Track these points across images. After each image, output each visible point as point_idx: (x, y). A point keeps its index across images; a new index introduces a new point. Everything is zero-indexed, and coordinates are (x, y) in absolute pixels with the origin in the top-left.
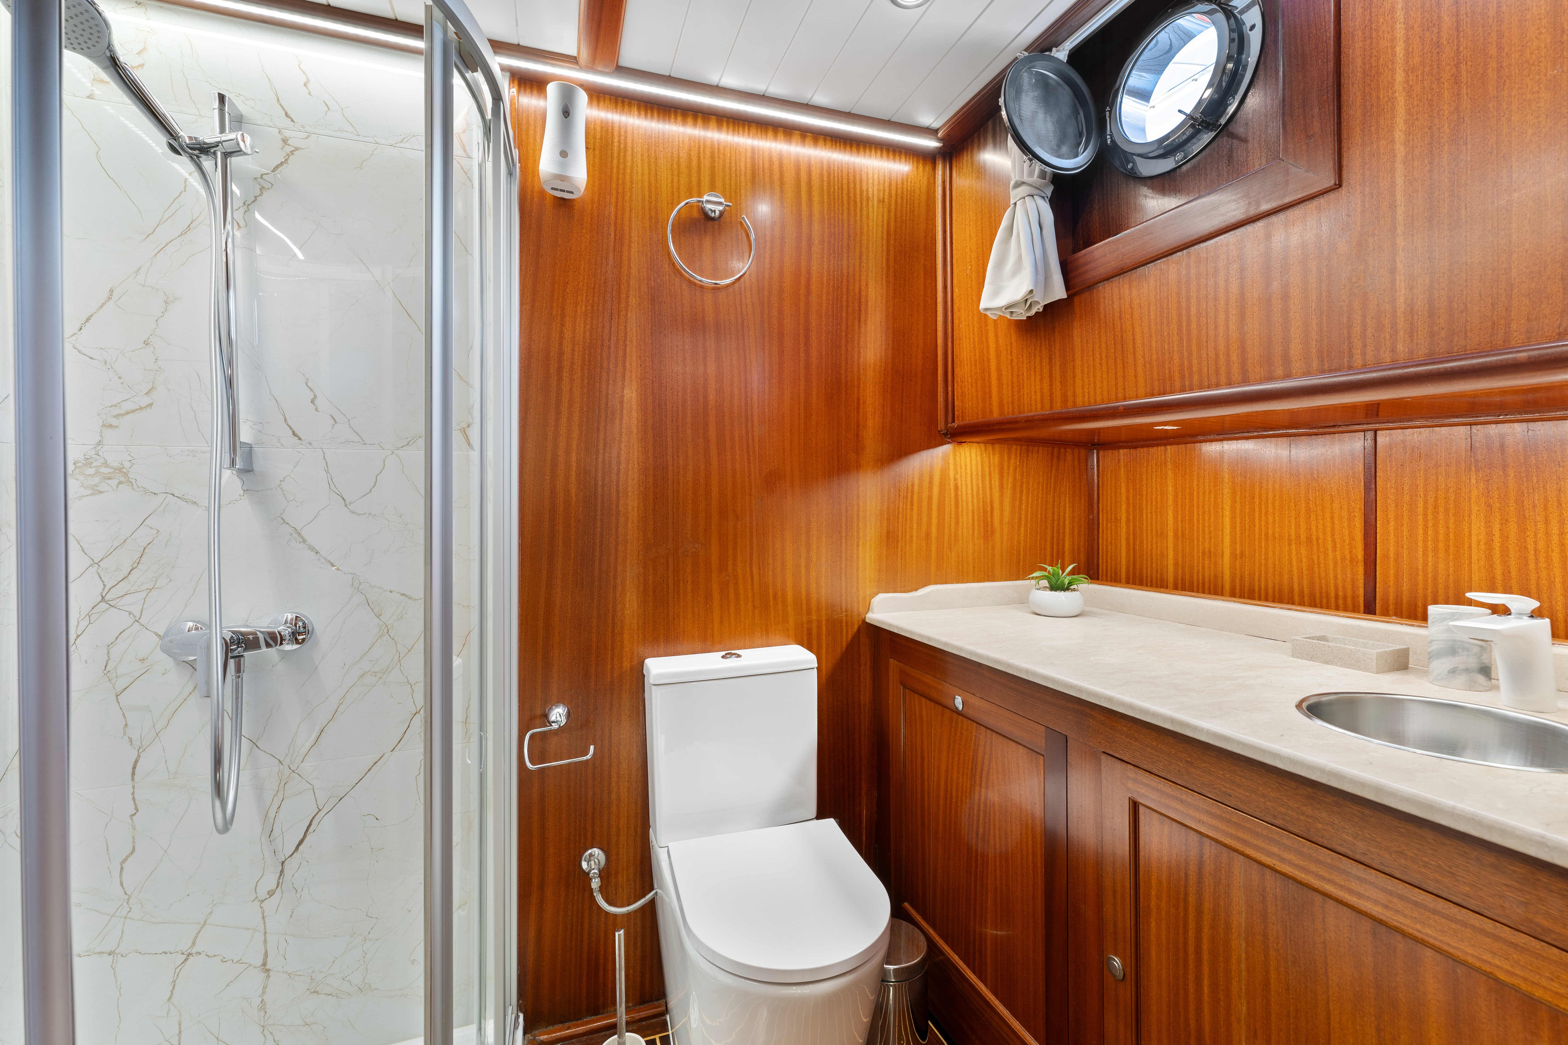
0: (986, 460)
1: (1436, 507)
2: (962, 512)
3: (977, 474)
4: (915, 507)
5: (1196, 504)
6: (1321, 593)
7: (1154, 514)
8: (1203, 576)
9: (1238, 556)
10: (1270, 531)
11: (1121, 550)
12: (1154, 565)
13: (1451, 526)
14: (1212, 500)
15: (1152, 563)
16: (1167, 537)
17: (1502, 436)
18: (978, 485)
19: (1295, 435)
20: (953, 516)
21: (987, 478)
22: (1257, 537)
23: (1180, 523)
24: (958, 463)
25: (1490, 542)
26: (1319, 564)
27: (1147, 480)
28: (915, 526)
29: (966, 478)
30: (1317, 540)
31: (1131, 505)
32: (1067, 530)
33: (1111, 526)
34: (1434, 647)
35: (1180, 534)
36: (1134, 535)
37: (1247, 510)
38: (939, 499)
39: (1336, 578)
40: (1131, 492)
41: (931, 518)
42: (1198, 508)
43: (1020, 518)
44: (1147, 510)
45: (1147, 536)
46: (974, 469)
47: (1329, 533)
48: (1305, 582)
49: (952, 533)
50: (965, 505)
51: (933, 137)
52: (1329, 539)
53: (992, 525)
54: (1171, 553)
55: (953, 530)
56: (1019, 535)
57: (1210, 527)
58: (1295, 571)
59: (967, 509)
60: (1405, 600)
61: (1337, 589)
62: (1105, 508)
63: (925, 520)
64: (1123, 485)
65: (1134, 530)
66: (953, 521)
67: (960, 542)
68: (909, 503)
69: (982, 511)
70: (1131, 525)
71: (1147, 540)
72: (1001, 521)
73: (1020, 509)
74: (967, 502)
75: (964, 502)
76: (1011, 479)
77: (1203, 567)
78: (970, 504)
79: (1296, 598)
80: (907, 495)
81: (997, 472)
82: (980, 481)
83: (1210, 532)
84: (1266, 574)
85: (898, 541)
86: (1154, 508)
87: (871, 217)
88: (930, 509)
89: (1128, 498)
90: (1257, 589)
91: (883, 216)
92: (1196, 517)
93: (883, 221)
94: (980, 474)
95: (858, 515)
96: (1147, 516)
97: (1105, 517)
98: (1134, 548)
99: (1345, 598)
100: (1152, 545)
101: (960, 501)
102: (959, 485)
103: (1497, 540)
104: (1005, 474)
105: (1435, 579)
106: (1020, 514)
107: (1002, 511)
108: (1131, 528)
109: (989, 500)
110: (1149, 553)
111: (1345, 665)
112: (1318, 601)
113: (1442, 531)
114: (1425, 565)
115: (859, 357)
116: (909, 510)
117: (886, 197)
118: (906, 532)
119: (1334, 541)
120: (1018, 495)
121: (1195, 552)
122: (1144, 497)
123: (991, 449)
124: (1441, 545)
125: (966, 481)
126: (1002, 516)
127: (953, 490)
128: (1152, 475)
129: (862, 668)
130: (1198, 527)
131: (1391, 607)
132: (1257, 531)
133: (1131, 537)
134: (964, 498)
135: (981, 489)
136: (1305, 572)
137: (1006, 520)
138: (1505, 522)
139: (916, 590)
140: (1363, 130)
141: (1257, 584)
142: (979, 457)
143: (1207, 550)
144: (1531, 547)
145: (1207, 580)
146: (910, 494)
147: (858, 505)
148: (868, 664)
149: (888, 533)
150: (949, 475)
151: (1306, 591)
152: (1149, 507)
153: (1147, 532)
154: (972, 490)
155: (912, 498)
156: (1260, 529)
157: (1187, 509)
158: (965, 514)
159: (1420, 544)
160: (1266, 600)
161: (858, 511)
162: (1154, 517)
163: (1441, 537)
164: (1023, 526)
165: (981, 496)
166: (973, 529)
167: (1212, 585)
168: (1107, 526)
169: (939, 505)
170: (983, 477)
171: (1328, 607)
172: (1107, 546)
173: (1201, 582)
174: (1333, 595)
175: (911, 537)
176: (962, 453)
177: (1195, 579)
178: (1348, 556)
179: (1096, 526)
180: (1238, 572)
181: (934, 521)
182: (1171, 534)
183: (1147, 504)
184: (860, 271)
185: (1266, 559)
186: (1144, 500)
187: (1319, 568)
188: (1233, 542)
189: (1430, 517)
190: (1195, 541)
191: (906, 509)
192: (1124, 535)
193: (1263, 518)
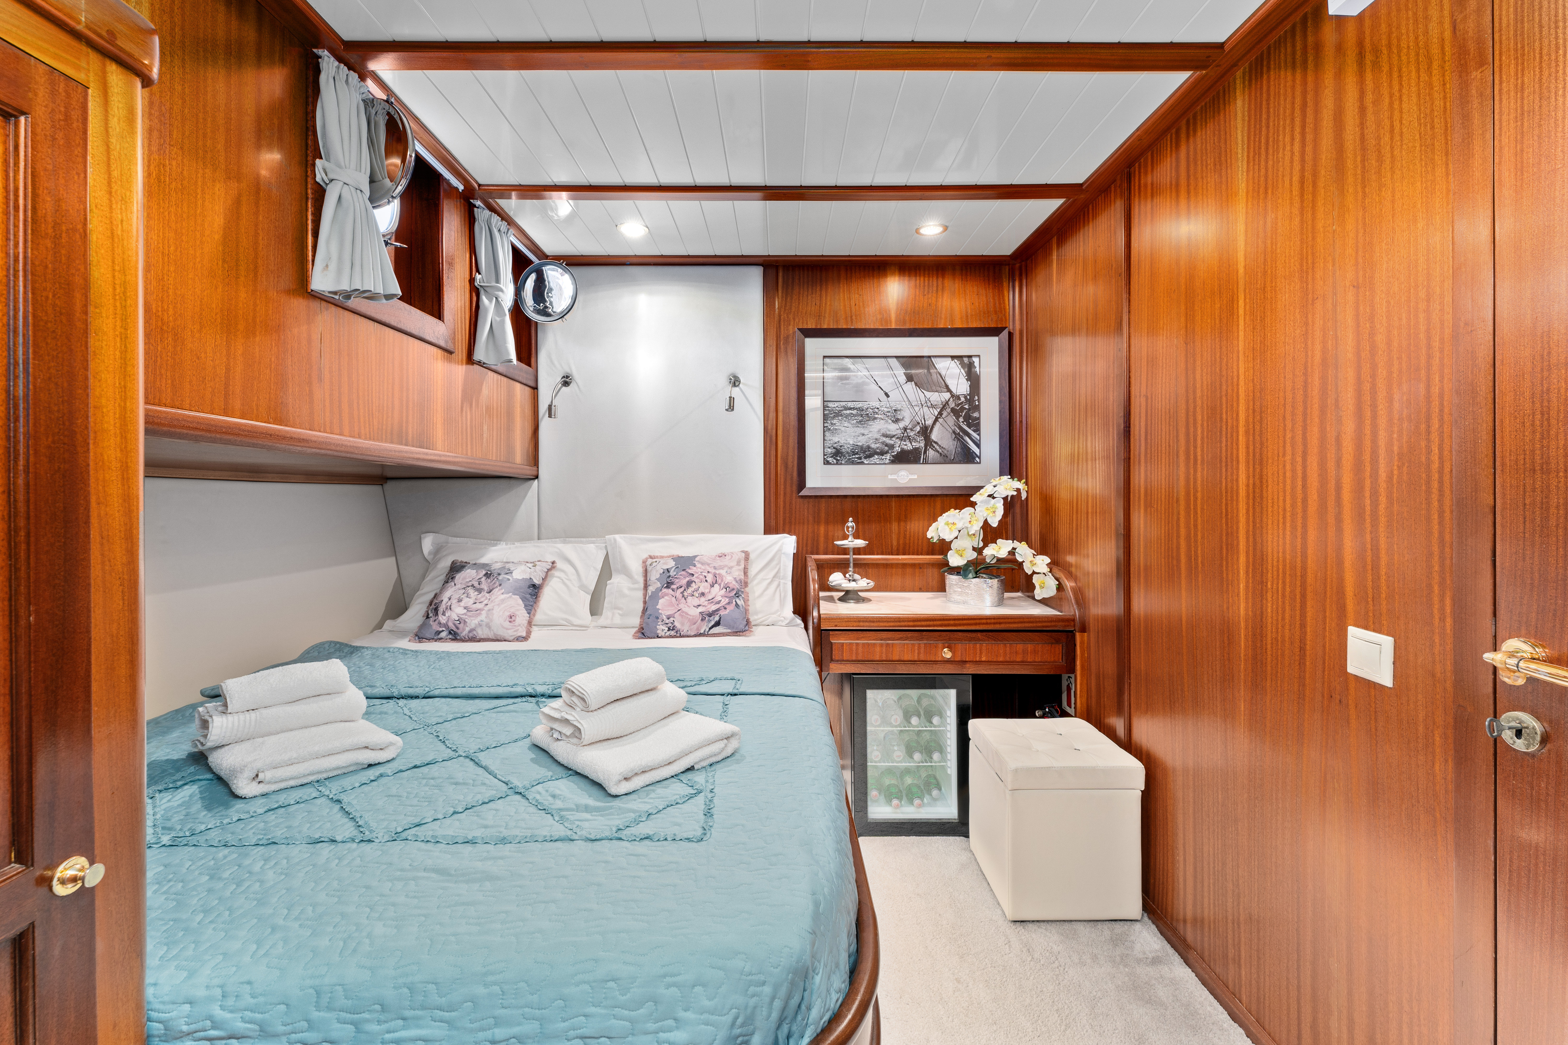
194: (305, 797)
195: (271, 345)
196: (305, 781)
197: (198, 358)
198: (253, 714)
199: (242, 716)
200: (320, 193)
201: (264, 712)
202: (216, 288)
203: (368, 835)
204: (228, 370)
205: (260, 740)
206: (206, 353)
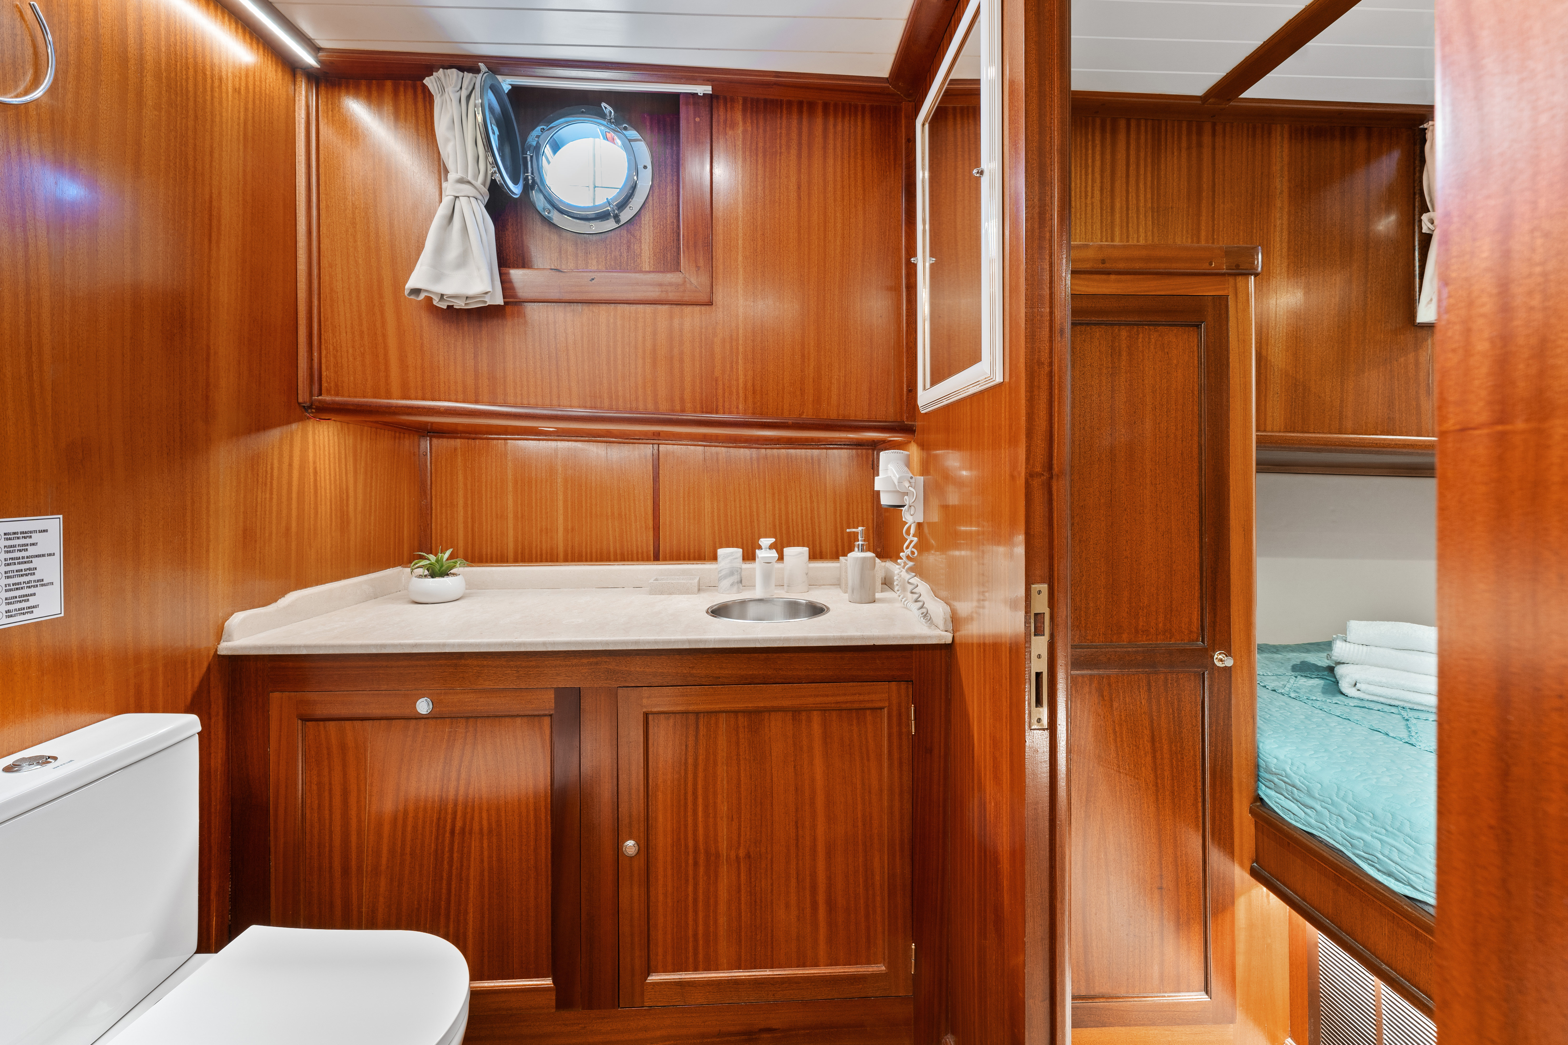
0: (342, 441)
1: (689, 493)
2: (321, 500)
3: (334, 457)
4: (275, 496)
5: (534, 491)
6: (628, 551)
7: (493, 499)
8: (541, 549)
9: (570, 531)
10: (594, 511)
11: (457, 533)
12: (494, 544)
13: (696, 504)
14: (548, 487)
15: (492, 542)
16: (507, 519)
17: (717, 454)
18: (335, 469)
19: (610, 442)
20: (312, 506)
21: (343, 460)
22: (584, 515)
23: (519, 506)
24: (317, 443)
25: (713, 512)
26: (626, 532)
27: (486, 468)
28: (274, 521)
29: (324, 461)
30: (625, 515)
31: (470, 491)
32: (406, 517)
33: (446, 511)
34: (723, 573)
35: (520, 516)
36: (472, 518)
37: (576, 495)
38: (299, 485)
39: (637, 540)
40: (469, 478)
41: (291, 509)
42: (536, 494)
43: (371, 506)
44: (486, 496)
45: (487, 519)
46: (331, 451)
47: (632, 511)
48: (618, 545)
49: (312, 527)
50: (323, 493)
51: (313, 53)
52: (633, 514)
53: (347, 515)
54: (511, 533)
55: (312, 522)
56: (370, 524)
57: (546, 509)
58: (611, 538)
59: (326, 496)
60: (675, 550)
61: (637, 547)
62: (438, 494)
63: (284, 512)
64: (460, 472)
65: (472, 514)
66: (312, 511)
67: (319, 536)
68: (268, 492)
69: (338, 499)
70: (469, 509)
71: (487, 522)
72: (355, 509)
73: (371, 496)
74: (325, 489)
75: (323, 490)
76: (363, 464)
77: (541, 542)
78: (328, 491)
79: (612, 558)
80: (266, 481)
81: (351, 455)
82: (337, 465)
83: (547, 513)
84: (591, 542)
85: (256, 541)
86: (494, 494)
87: (225, 105)
88: (290, 499)
89: (465, 485)
90: (584, 554)
91: (239, 112)
92: (534, 501)
93: (239, 118)
94: (337, 457)
95: (208, 508)
96: (486, 501)
97: (439, 503)
98: (473, 530)
99: (642, 553)
100: (491, 526)
101: (319, 488)
102: (318, 469)
103: (716, 510)
104: (359, 457)
105: (689, 536)
106: (371, 502)
107: (356, 498)
108: (469, 513)
109: (344, 487)
110: (489, 534)
111: (681, 593)
112: (626, 557)
113: (692, 507)
114: (684, 527)
115: (209, 290)
116: (268, 499)
117: (242, 88)
118: (264, 528)
119: (635, 516)
120: (369, 480)
121: (534, 530)
122: (484, 484)
123: (346, 429)
124: (691, 515)
125: (324, 464)
126: (356, 503)
127: (312, 474)
128: (491, 465)
129: (213, 720)
130: (536, 509)
131: (668, 556)
132: (584, 511)
133: (469, 520)
134: (323, 485)
135: (338, 473)
136: (617, 538)
137: (359, 508)
138: (719, 501)
139: (276, 601)
140: (723, 277)
141: (584, 550)
142: (336, 437)
143: (544, 527)
144: (729, 514)
145: (544, 552)
146: (269, 480)
147: (208, 494)
148: (221, 713)
149: (245, 530)
150: (308, 456)
151: (618, 551)
152: (489, 493)
153: (486, 515)
154: (330, 474)
155: (271, 483)
156: (586, 509)
157: (526, 494)
158: (323, 503)
159: (682, 515)
160: (591, 561)
161: (208, 502)
162: (494, 502)
163: (691, 511)
164: (373, 514)
165: (338, 482)
166: (331, 521)
167: (549, 555)
168: (441, 510)
169: (298, 493)
170: (340, 460)
171: (632, 560)
172: (441, 530)
173: (539, 553)
174: (635, 552)
175: (271, 534)
176: (321, 431)
177: (534, 552)
178: (644, 526)
179: (429, 512)
180: (570, 543)
181: (294, 513)
182: (511, 516)
183: (486, 490)
184: (211, 172)
185: (591, 531)
186: (484, 487)
187: (626, 534)
188: (566, 519)
189: (686, 499)
190: (534, 520)
191: (265, 498)
192: (461, 519)
193: (589, 501)
194: (1385, 710)
195: (1379, 376)
196: (1393, 703)
197: (1320, 398)
198: (1365, 647)
199: (1356, 646)
200: (1426, 240)
201: (1374, 649)
202: (1333, 347)
203: (1413, 741)
204: (1342, 401)
205: (1368, 667)
206: (1325, 393)
